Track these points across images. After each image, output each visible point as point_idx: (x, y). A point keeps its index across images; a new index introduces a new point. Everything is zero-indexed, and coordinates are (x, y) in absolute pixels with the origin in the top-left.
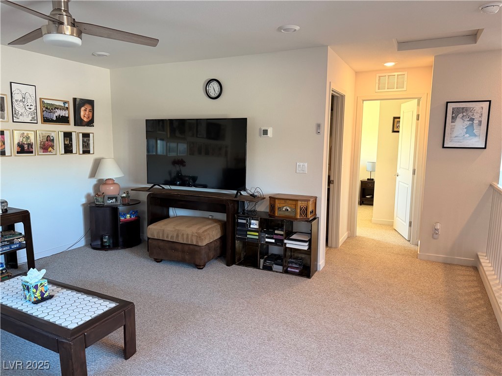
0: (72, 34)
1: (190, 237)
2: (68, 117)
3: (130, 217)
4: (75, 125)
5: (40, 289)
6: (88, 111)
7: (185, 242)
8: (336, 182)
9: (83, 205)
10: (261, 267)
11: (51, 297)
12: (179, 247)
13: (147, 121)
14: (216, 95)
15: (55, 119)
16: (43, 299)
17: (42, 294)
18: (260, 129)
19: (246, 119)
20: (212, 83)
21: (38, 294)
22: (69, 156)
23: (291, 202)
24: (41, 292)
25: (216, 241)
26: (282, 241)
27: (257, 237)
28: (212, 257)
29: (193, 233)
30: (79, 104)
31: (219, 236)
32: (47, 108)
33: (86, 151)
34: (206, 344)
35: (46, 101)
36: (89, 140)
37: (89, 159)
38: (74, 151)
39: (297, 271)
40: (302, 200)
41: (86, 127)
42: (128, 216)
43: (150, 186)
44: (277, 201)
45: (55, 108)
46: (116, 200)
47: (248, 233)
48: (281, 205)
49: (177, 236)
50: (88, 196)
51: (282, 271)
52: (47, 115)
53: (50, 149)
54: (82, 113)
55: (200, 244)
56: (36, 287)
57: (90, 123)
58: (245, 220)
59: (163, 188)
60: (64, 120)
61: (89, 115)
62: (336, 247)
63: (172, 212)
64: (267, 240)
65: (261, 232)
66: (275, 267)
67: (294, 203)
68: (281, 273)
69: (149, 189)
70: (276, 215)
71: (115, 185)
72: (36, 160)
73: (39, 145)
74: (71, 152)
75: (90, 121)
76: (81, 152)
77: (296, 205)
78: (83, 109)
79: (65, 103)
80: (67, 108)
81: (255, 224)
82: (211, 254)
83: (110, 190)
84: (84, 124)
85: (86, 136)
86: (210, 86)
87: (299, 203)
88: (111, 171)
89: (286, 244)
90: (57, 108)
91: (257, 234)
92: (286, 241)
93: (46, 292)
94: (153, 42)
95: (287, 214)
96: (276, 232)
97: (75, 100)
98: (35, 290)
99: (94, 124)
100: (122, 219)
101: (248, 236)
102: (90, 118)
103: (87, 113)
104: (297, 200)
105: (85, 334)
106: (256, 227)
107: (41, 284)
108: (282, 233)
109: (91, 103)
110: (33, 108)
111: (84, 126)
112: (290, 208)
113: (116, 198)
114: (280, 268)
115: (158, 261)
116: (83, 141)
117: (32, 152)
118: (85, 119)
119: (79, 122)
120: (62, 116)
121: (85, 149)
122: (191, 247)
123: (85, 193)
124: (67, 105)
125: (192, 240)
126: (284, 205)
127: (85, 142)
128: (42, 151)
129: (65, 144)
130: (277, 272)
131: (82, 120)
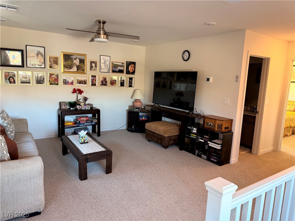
0: (104, 38)
1: (160, 131)
2: (123, 70)
3: (145, 118)
4: (126, 74)
5: (83, 138)
6: (132, 67)
7: (158, 133)
8: (260, 113)
9: (127, 110)
10: (196, 155)
11: (87, 143)
12: (156, 135)
13: (155, 72)
14: (187, 59)
15: (117, 71)
16: (84, 143)
17: (84, 141)
18: (206, 78)
19: (197, 72)
20: (185, 53)
21: (83, 140)
22: (122, 87)
23: (213, 120)
24: (84, 140)
25: (175, 136)
26: (207, 142)
27: (195, 138)
28: (172, 143)
29: (162, 129)
30: (129, 64)
31: (177, 134)
32: (114, 66)
33: (130, 86)
34: (140, 178)
35: (114, 63)
36: (132, 81)
37: (131, 89)
38: (125, 86)
39: (216, 161)
40: (219, 120)
41: (131, 75)
42: (144, 118)
43: (153, 104)
44: (206, 118)
45: (118, 66)
46: (139, 110)
47: (191, 134)
48: (208, 122)
49: (156, 130)
50: (129, 106)
51: (206, 159)
52: (114, 69)
53: (114, 84)
54: (130, 68)
55: (164, 136)
56: (82, 137)
57: (133, 73)
58: (190, 127)
59: (160, 106)
60: (121, 71)
61: (133, 69)
62: (256, 154)
63: (163, 119)
64: (200, 140)
65: (198, 135)
66: (203, 156)
67: (214, 121)
68: (205, 159)
69: (152, 106)
70: (205, 127)
71: (140, 103)
72: (108, 88)
73: (109, 82)
74: (123, 86)
75: (133, 72)
76: (128, 86)
77: (215, 122)
78: (130, 66)
79: (122, 63)
80: (123, 66)
81: (195, 130)
82: (171, 142)
83: (138, 105)
84: (130, 73)
85: (131, 79)
86: (185, 54)
87: (217, 121)
88: (139, 96)
89: (209, 144)
90: (119, 66)
91: (195, 136)
92: (209, 142)
93: (86, 140)
94: (137, 38)
95: (211, 127)
96: (205, 136)
97: (127, 62)
98: (81, 139)
99: (135, 73)
100: (141, 119)
101: (191, 136)
102: (133, 71)
103: (132, 68)
104: (216, 120)
105: (87, 157)
106: (195, 132)
107: (84, 137)
108: (207, 137)
109: (134, 63)
110: (109, 66)
111: (130, 74)
112: (213, 124)
113: (139, 109)
114: (205, 157)
115: (149, 141)
116: (129, 81)
117: (107, 85)
118: (131, 71)
119: (128, 72)
120: (121, 70)
121: (130, 85)
122: (161, 136)
123: (128, 105)
124: (123, 65)
125: (161, 133)
126: (210, 121)
127: (130, 82)
128: (111, 85)
129: (121, 82)
130: (203, 159)
131: (129, 71)
